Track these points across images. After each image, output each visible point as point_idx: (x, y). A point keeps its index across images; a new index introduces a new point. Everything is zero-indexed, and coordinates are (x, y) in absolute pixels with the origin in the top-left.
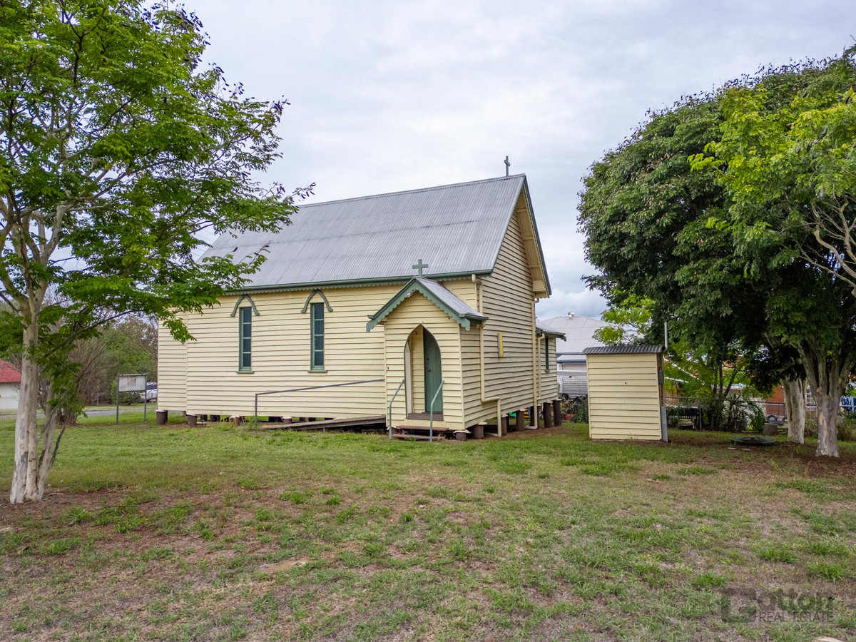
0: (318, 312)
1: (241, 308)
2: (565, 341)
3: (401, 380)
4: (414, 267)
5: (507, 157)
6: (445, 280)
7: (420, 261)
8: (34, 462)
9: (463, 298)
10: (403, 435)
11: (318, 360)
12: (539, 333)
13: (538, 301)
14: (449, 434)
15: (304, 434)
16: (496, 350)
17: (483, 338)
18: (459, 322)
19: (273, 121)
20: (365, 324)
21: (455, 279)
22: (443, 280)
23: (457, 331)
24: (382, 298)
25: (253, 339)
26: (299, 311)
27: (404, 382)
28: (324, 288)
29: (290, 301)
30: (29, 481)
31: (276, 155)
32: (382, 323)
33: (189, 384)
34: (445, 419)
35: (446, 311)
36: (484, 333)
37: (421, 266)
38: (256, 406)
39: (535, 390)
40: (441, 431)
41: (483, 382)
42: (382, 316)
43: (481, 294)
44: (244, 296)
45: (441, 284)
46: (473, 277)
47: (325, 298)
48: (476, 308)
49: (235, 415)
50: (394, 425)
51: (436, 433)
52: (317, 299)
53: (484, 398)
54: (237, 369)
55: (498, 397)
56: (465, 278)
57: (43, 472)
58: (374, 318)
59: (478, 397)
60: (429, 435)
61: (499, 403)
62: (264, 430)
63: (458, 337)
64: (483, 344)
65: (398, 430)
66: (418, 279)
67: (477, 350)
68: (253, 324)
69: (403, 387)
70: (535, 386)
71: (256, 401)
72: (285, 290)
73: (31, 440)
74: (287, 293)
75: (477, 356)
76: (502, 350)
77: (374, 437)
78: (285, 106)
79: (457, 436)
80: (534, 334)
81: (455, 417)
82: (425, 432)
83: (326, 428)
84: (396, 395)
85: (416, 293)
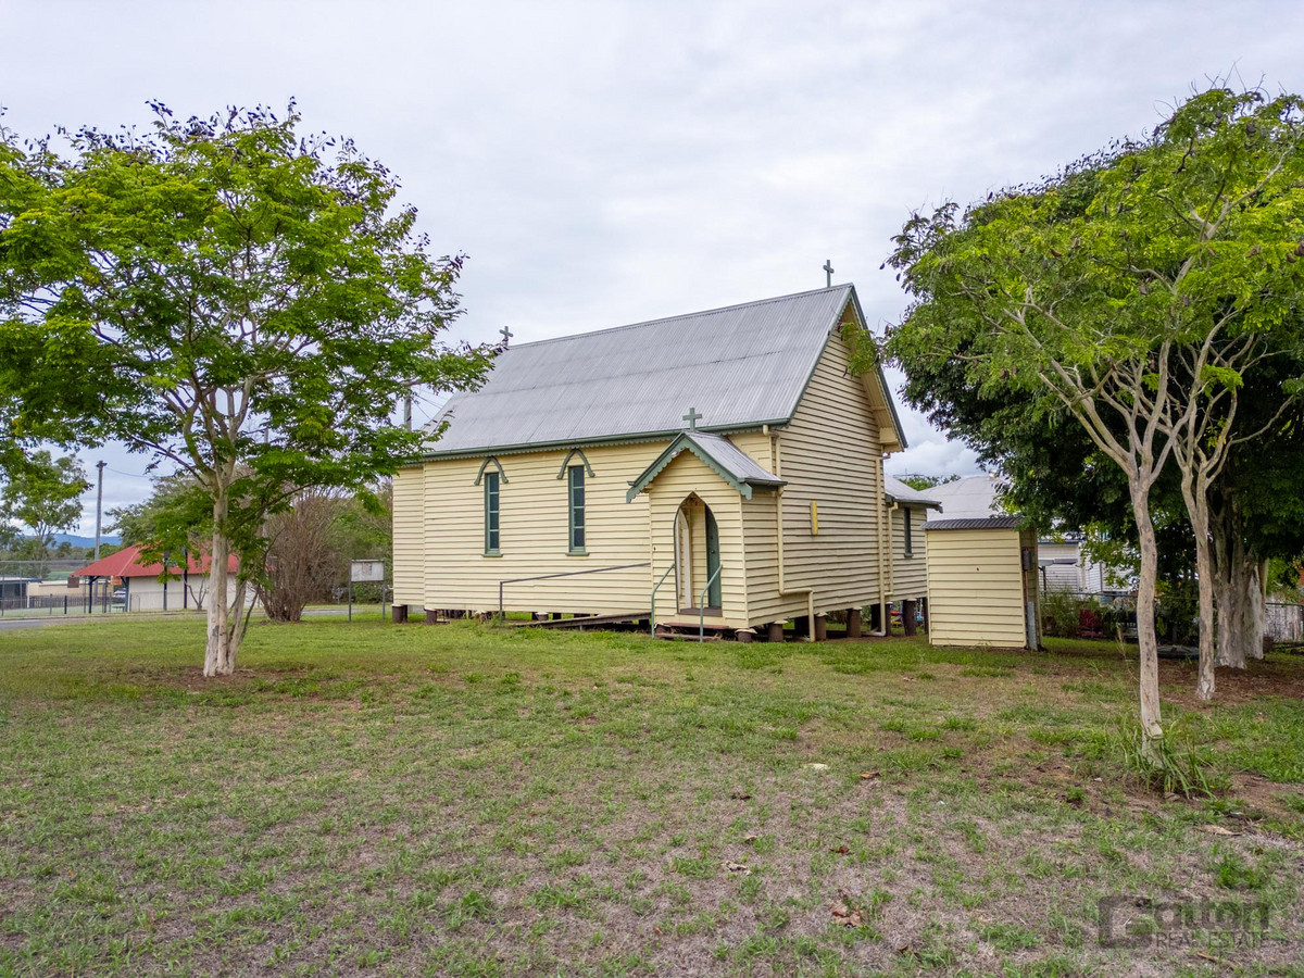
0: (577, 475)
1: (487, 474)
2: (941, 512)
3: (670, 564)
4: (685, 418)
5: (828, 262)
6: (730, 433)
7: (692, 410)
8: (224, 637)
9: (754, 456)
10: (672, 635)
11: (578, 539)
12: (889, 501)
13: (888, 457)
14: (729, 634)
15: (555, 631)
16: (807, 525)
17: (781, 509)
18: (738, 488)
19: (451, 279)
20: (624, 493)
21: (742, 431)
22: (728, 434)
23: (738, 500)
24: (644, 458)
25: (501, 513)
26: (555, 477)
27: (674, 567)
28: (582, 446)
29: (544, 464)
30: (220, 656)
31: (458, 312)
32: (645, 491)
33: (427, 570)
34: (725, 614)
35: (723, 474)
36: (781, 502)
37: (693, 416)
38: (501, 599)
39: (882, 582)
40: (719, 630)
41: (781, 567)
42: (646, 482)
43: (778, 449)
44: (490, 459)
45: (727, 438)
46: (765, 429)
47: (585, 459)
48: (770, 469)
49: (481, 610)
50: (661, 621)
51: (709, 632)
52: (576, 461)
53: (783, 588)
54: (483, 552)
55: (809, 589)
56: (755, 430)
57: (233, 646)
58: (635, 485)
59: (775, 587)
60: (699, 634)
61: (811, 597)
62: (510, 628)
63: (738, 508)
64: (781, 517)
65: (667, 629)
66: (687, 433)
67: (773, 525)
68: (501, 494)
69: (672, 573)
70: (882, 576)
71: (501, 592)
72: (536, 450)
73: (222, 614)
74: (539, 454)
75: (773, 532)
76: (816, 525)
77: (637, 637)
78: (464, 260)
79: (740, 636)
80: (881, 502)
81: (737, 613)
82: (693, 630)
83: (583, 626)
84: (661, 583)
85: (685, 453)
